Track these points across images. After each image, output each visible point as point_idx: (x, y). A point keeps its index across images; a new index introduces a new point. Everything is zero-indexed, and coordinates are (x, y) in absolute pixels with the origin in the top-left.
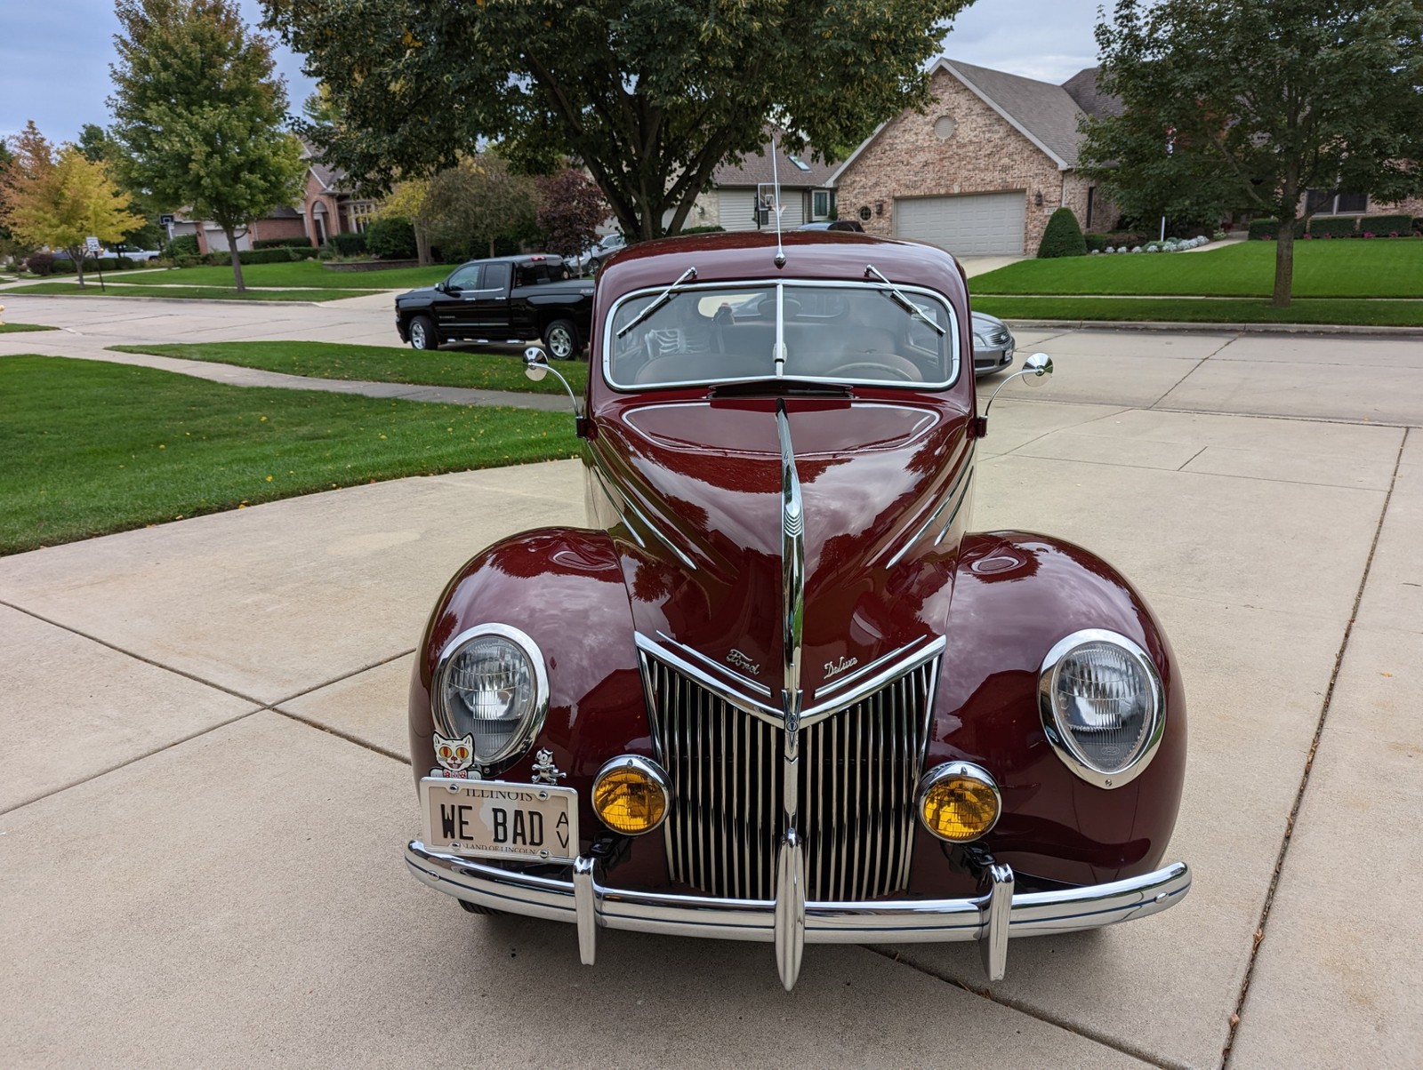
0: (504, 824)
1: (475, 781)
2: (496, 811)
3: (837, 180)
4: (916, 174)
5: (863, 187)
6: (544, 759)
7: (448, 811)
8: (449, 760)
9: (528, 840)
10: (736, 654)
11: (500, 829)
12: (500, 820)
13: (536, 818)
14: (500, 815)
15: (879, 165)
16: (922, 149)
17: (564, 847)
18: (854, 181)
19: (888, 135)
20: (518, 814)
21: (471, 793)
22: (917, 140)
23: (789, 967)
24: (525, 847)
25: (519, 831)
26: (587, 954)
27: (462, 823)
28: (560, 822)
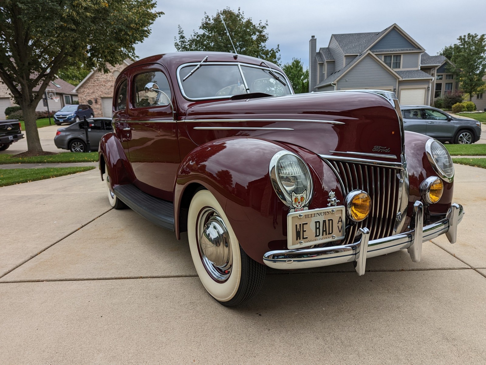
0: (319, 228)
1: (307, 211)
2: (316, 222)
3: (77, 90)
4: (108, 89)
5: (88, 93)
6: (332, 195)
7: (298, 227)
8: (297, 204)
9: (328, 233)
11: (318, 230)
12: (318, 226)
13: (331, 222)
14: (318, 224)
15: (94, 86)
16: (109, 81)
17: (340, 232)
18: (84, 91)
19: (95, 75)
20: (324, 221)
21: (307, 217)
22: (107, 78)
24: (326, 236)
25: (324, 229)
26: (361, 270)
27: (304, 231)
28: (339, 221)
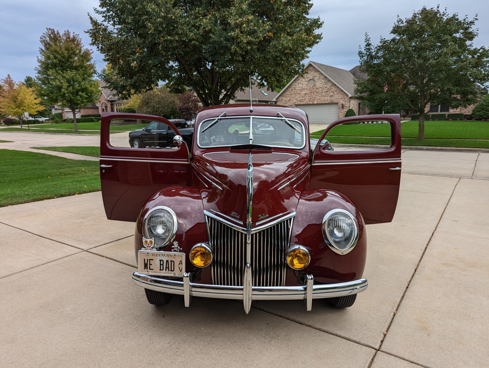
0: (163, 265)
1: (155, 251)
2: (160, 260)
4: (303, 97)
5: (285, 101)
6: (176, 244)
7: (146, 261)
8: (147, 245)
9: (170, 270)
10: (233, 213)
11: (162, 266)
12: (162, 263)
13: (172, 262)
14: (162, 262)
15: (291, 94)
16: (304, 89)
17: (181, 271)
18: (282, 99)
19: (293, 85)
20: (167, 261)
21: (153, 255)
22: (303, 87)
23: (247, 307)
24: (169, 272)
25: (167, 267)
26: (187, 304)
27: (150, 264)
28: (180, 264)
